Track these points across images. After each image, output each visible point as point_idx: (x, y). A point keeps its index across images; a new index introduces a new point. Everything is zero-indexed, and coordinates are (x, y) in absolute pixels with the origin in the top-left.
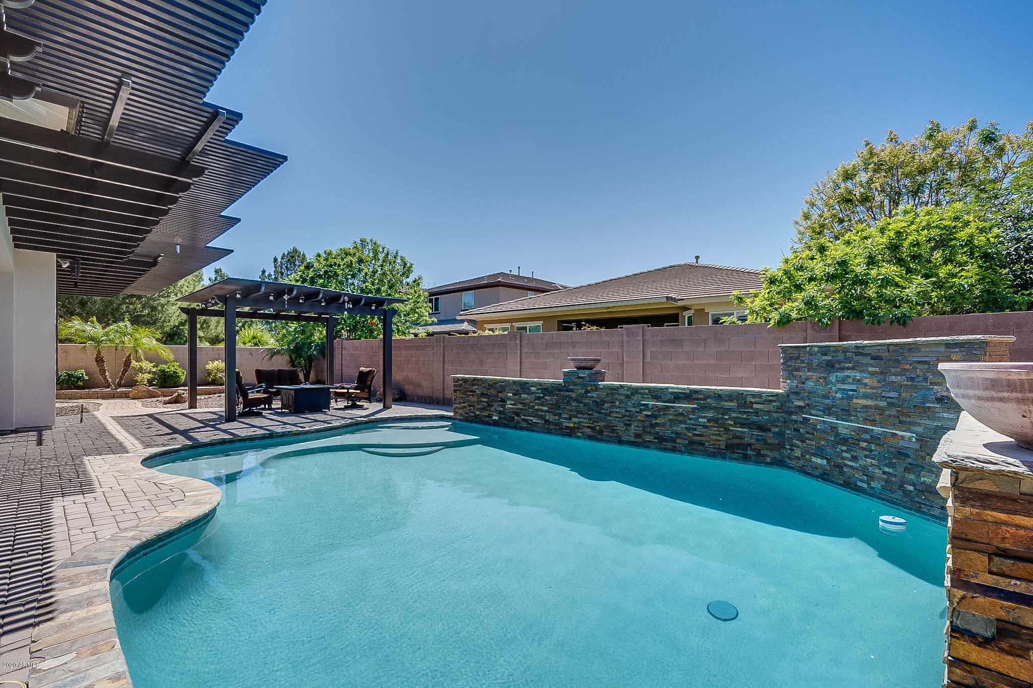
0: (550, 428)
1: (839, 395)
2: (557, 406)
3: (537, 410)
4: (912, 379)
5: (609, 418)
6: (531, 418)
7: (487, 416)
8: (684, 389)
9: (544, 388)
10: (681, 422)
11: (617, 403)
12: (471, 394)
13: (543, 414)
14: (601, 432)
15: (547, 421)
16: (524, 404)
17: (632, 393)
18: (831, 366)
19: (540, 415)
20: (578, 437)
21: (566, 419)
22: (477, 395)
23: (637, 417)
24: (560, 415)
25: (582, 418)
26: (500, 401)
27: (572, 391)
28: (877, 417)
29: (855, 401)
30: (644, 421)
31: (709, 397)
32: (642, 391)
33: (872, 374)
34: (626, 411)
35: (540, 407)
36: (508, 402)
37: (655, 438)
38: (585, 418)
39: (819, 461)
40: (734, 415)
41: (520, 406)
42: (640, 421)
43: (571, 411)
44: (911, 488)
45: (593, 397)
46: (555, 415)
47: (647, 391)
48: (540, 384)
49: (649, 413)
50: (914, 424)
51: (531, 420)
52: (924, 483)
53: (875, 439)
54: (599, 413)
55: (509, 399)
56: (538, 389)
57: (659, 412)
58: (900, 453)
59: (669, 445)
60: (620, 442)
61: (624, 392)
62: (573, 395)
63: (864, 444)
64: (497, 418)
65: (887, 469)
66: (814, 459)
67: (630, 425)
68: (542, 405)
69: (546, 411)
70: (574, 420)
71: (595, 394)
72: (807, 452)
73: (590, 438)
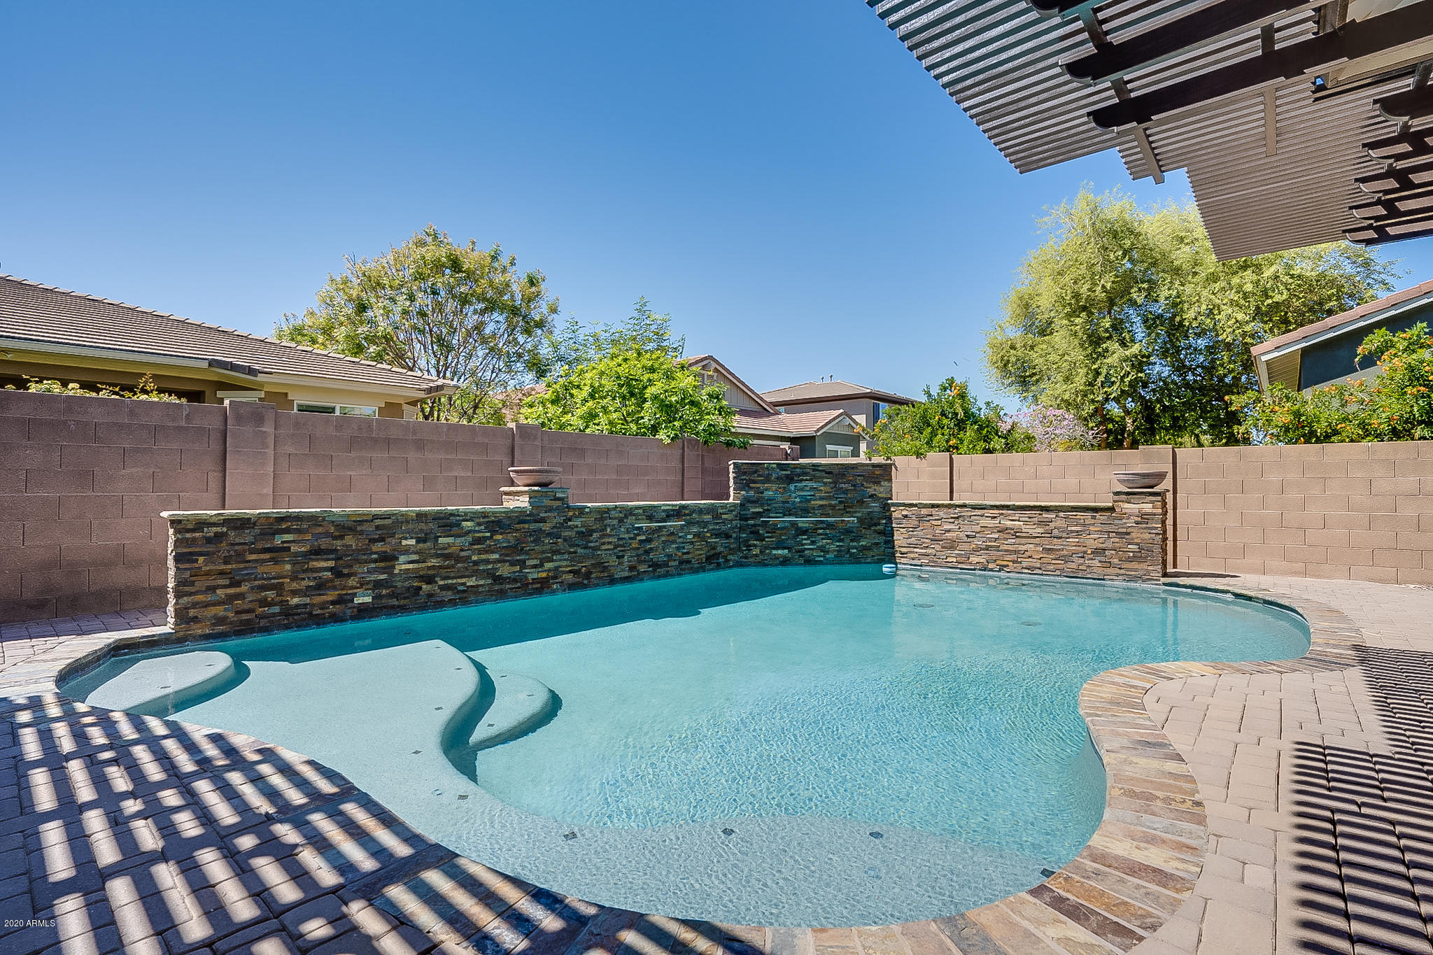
0: (500, 589)
1: (798, 500)
2: (516, 548)
3: (476, 563)
4: (854, 486)
5: (599, 552)
6: (463, 580)
7: (333, 603)
8: (673, 505)
9: (493, 522)
10: (674, 542)
11: (609, 530)
12: (267, 556)
13: (490, 566)
14: (588, 575)
15: (497, 579)
16: (447, 557)
17: (625, 515)
18: (790, 479)
19: (484, 571)
20: (554, 592)
21: (535, 566)
22: (296, 554)
23: (630, 544)
24: (522, 563)
25: (560, 560)
26: (375, 561)
27: (543, 520)
28: (830, 512)
29: (812, 502)
30: (638, 549)
31: (694, 512)
32: (636, 511)
33: (825, 484)
34: (620, 539)
35: (483, 557)
36: (402, 558)
37: (649, 567)
38: (565, 560)
39: (780, 552)
40: (711, 528)
41: (434, 562)
42: (633, 549)
43: (543, 552)
44: (855, 551)
45: (577, 527)
46: (513, 564)
47: (641, 511)
48: (484, 515)
49: (644, 538)
50: (855, 512)
51: (464, 584)
52: (862, 545)
53: (830, 526)
54: (586, 547)
55: (407, 551)
56: (479, 524)
57: (654, 534)
58: (847, 532)
59: (662, 571)
60: (612, 581)
61: (617, 515)
62: (546, 527)
63: (821, 531)
64: (368, 599)
65: (838, 544)
66: (774, 552)
67: (623, 557)
68: (487, 552)
69: (499, 561)
70: (548, 565)
71: (578, 522)
72: (766, 548)
73: (572, 587)
